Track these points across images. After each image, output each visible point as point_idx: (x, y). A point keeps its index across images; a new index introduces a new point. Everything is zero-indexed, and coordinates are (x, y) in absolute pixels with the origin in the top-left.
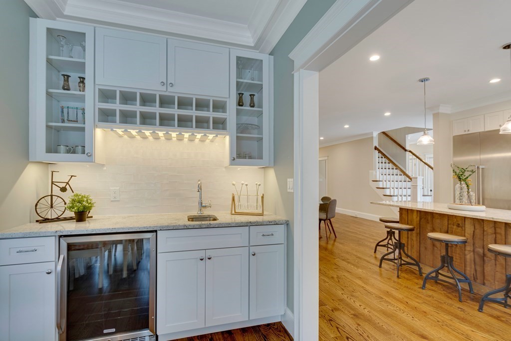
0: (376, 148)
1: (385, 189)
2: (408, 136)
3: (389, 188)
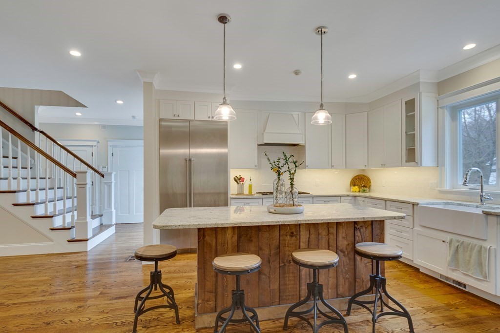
1: (16, 193)
2: (38, 109)
3: (25, 191)
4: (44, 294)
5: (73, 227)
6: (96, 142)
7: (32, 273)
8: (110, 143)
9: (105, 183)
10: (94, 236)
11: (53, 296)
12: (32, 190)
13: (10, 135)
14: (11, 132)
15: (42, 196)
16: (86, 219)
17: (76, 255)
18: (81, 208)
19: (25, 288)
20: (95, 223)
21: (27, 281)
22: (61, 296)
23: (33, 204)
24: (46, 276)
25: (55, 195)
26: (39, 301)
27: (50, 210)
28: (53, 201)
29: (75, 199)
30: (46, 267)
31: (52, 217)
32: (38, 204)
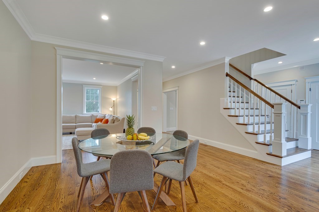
0: (227, 75)
1: (238, 117)
2: (253, 66)
3: (243, 116)
4: (243, 188)
5: (270, 145)
6: (295, 81)
7: (241, 168)
8: (307, 81)
9: (301, 114)
10: (288, 155)
11: (248, 193)
12: (251, 116)
13: (236, 83)
14: (236, 82)
15: (251, 120)
16: (281, 140)
17: (272, 166)
18: (277, 132)
19: (234, 177)
20: (292, 145)
21: (237, 173)
22: (253, 196)
23: (246, 125)
24: (248, 174)
25: (259, 120)
26: (239, 192)
27: (256, 130)
28: (258, 124)
29: (273, 124)
30: (250, 167)
31: (257, 134)
32: (249, 125)
